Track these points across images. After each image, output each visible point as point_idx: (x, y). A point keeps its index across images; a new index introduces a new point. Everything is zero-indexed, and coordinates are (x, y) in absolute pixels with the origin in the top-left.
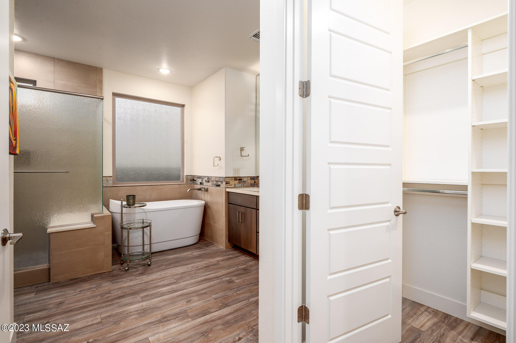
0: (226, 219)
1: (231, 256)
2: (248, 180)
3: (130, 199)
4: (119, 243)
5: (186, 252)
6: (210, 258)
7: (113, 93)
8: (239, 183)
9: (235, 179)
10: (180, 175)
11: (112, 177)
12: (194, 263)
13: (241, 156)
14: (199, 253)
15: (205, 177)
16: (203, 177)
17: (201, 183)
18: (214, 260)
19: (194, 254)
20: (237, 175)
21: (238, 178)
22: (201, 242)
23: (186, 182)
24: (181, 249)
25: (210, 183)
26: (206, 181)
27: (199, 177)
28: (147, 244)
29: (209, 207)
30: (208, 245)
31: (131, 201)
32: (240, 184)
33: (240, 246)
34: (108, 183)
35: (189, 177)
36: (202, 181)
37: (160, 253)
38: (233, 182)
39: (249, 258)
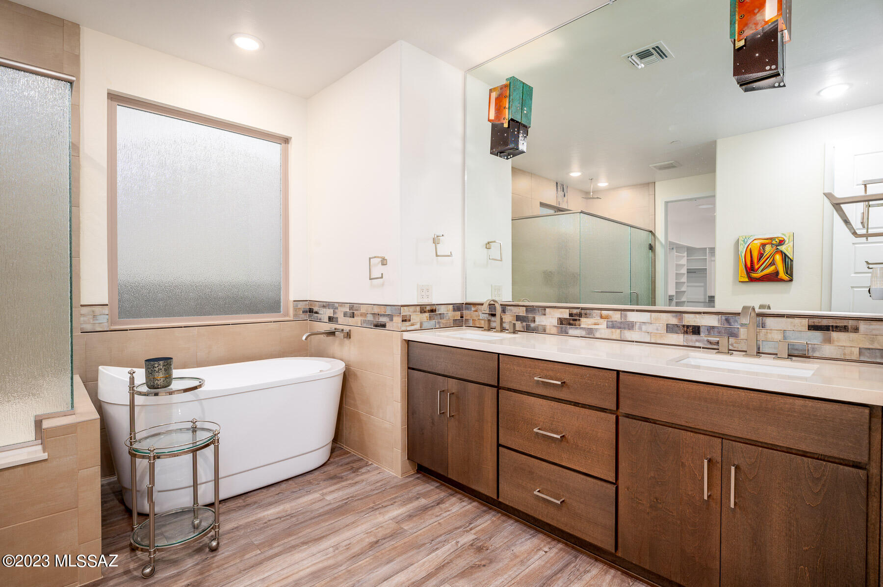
0: (402, 406)
1: (423, 501)
2: (448, 311)
3: (157, 369)
4: (127, 483)
5: (309, 493)
6: (374, 509)
7: (109, 94)
8: (430, 318)
9: (423, 309)
10: (280, 299)
11: (107, 305)
12: (335, 531)
13: (437, 256)
14: (340, 493)
15: (342, 304)
16: (337, 305)
17: (331, 319)
18: (387, 517)
19: (329, 498)
20: (425, 301)
21: (428, 308)
22: (337, 459)
23: (295, 315)
24: (290, 482)
25: (358, 320)
26: (345, 315)
27: (326, 305)
28: (204, 480)
29: (355, 375)
30: (355, 465)
31: (160, 376)
32: (433, 322)
33: (446, 475)
34: (97, 322)
35: (301, 306)
36: (334, 313)
37: (240, 502)
38: (418, 318)
39: (470, 506)
